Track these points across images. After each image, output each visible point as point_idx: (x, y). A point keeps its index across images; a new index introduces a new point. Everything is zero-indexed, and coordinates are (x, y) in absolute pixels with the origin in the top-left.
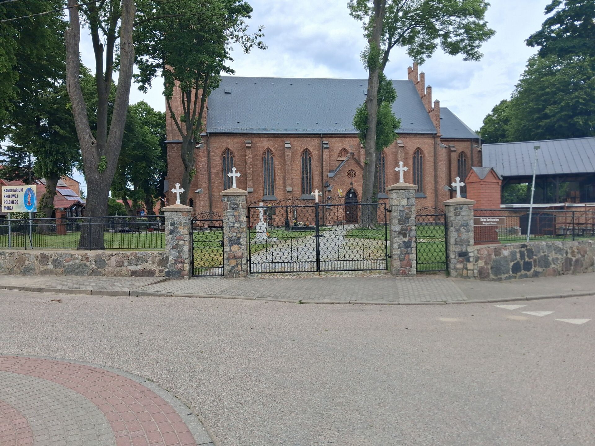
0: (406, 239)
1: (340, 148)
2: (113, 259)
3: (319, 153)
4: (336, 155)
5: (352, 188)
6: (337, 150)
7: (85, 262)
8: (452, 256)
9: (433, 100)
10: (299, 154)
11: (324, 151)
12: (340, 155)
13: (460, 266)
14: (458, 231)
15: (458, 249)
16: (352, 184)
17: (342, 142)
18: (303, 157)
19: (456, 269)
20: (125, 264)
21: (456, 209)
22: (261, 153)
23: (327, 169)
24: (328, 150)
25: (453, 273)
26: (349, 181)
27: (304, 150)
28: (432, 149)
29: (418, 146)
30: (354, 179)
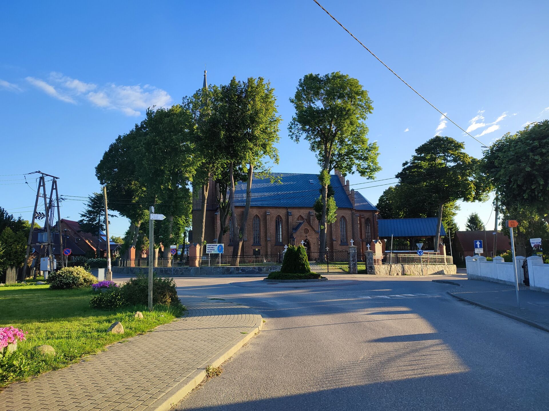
0: (354, 263)
1: (298, 215)
2: (265, 268)
3: (286, 218)
4: (296, 219)
5: (307, 239)
6: (296, 217)
7: (254, 270)
8: (368, 268)
9: (350, 189)
10: (274, 219)
11: (290, 217)
12: (298, 219)
13: (370, 271)
14: (369, 260)
15: (369, 266)
16: (306, 237)
17: (299, 212)
18: (277, 220)
19: (369, 272)
20: (269, 270)
21: (368, 253)
22: (253, 217)
23: (291, 228)
24: (292, 216)
25: (368, 273)
26: (305, 235)
27: (277, 216)
28: (351, 217)
29: (342, 215)
30: (307, 234)
